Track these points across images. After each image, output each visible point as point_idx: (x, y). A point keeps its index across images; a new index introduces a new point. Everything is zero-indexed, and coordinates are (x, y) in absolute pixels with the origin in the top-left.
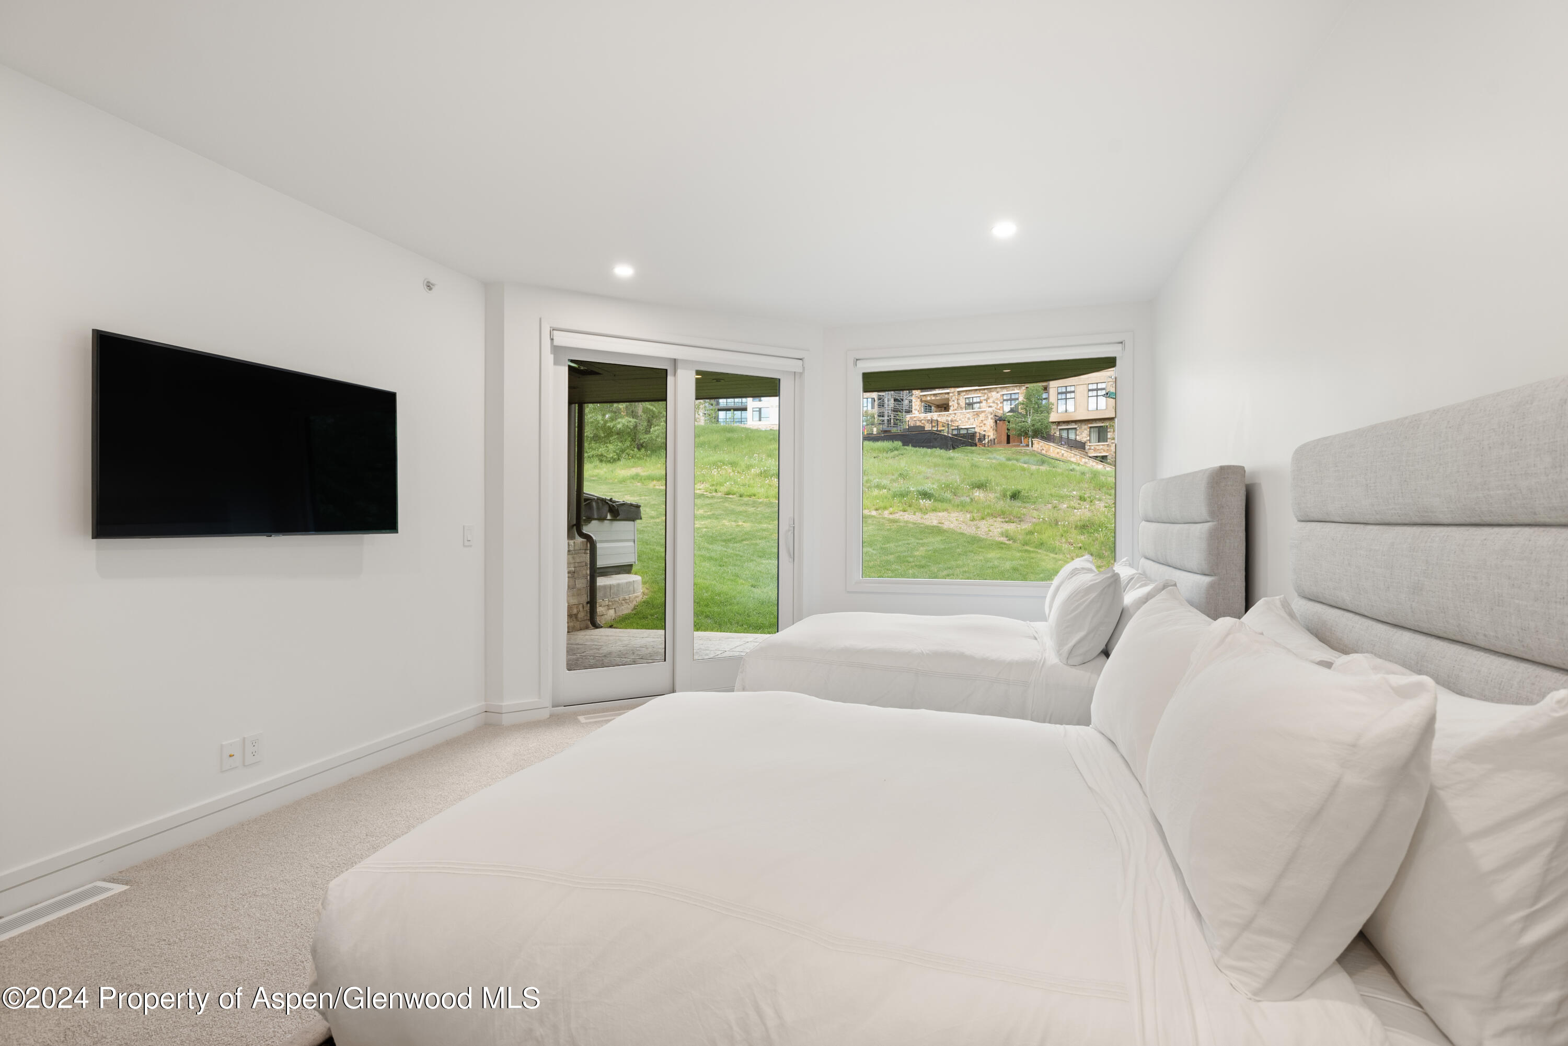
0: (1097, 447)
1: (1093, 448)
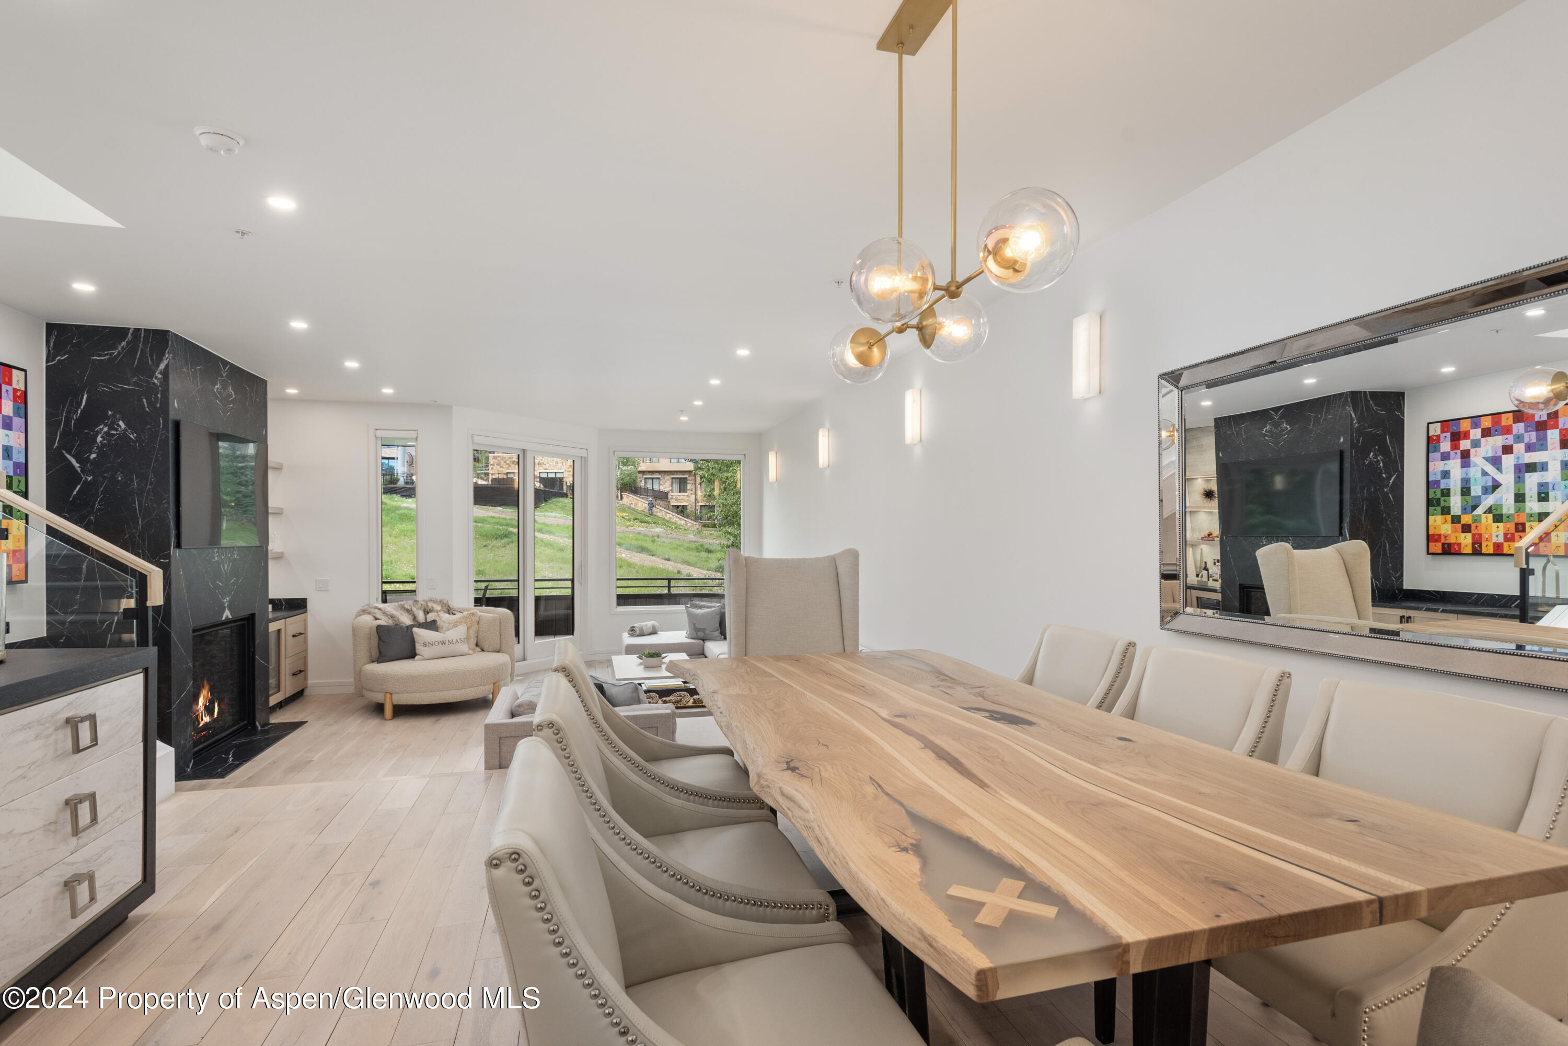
0: (679, 497)
1: (674, 497)
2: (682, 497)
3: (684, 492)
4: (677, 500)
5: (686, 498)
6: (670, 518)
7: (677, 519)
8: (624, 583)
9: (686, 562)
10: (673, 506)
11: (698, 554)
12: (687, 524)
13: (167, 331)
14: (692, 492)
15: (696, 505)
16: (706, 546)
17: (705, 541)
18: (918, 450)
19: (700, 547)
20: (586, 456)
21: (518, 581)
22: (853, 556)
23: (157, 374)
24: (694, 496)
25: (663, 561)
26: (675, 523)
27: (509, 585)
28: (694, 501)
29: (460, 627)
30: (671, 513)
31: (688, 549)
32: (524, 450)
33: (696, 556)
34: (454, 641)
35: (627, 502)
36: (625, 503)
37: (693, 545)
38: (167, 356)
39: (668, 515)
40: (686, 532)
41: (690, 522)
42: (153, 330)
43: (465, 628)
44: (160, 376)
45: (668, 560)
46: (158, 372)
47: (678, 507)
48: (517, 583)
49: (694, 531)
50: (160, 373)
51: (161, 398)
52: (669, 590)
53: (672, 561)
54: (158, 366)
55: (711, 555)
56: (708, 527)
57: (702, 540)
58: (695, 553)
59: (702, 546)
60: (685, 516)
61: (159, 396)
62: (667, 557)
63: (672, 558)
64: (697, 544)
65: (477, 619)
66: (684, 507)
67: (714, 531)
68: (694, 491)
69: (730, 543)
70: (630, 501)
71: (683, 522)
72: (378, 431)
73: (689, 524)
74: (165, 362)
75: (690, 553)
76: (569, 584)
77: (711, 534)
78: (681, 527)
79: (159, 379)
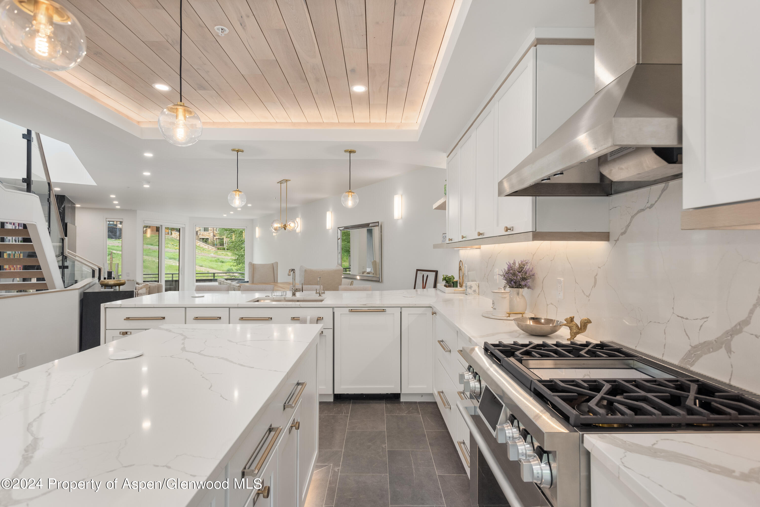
2: (206, 234)
3: (207, 231)
4: (202, 235)
5: (208, 234)
6: (199, 245)
7: (204, 246)
8: (199, 275)
9: (211, 267)
10: (200, 238)
11: (217, 263)
12: (209, 248)
13: (65, 196)
14: (211, 231)
15: (213, 238)
16: (221, 260)
17: (220, 257)
18: (300, 234)
19: (217, 260)
20: (184, 227)
21: (158, 274)
22: (277, 263)
23: (61, 209)
24: (212, 233)
25: (199, 267)
26: (202, 248)
27: (154, 276)
28: (212, 236)
29: (144, 289)
30: (200, 242)
31: (211, 261)
32: (161, 225)
33: (216, 265)
34: (142, 293)
35: (175, 236)
36: (174, 237)
37: (214, 259)
38: (64, 203)
39: (198, 243)
40: (209, 252)
41: (211, 247)
42: (60, 195)
43: (145, 289)
44: (62, 209)
45: (202, 266)
46: (61, 208)
47: (203, 239)
48: (158, 275)
49: (213, 252)
50: (62, 208)
51: (62, 216)
52: (214, 277)
53: (204, 267)
54: (61, 206)
55: (223, 264)
56: (220, 249)
57: (218, 256)
58: (215, 263)
59: (218, 259)
60: (207, 243)
61: (62, 215)
62: (201, 265)
63: (204, 265)
64: (216, 258)
65: (149, 286)
66: (207, 239)
67: (224, 251)
68: (212, 231)
69: (236, 258)
70: (177, 235)
71: (207, 247)
72: (107, 219)
73: (210, 248)
74: (64, 205)
75: (213, 263)
76: (177, 275)
77: (222, 253)
78: (206, 250)
79: (62, 210)
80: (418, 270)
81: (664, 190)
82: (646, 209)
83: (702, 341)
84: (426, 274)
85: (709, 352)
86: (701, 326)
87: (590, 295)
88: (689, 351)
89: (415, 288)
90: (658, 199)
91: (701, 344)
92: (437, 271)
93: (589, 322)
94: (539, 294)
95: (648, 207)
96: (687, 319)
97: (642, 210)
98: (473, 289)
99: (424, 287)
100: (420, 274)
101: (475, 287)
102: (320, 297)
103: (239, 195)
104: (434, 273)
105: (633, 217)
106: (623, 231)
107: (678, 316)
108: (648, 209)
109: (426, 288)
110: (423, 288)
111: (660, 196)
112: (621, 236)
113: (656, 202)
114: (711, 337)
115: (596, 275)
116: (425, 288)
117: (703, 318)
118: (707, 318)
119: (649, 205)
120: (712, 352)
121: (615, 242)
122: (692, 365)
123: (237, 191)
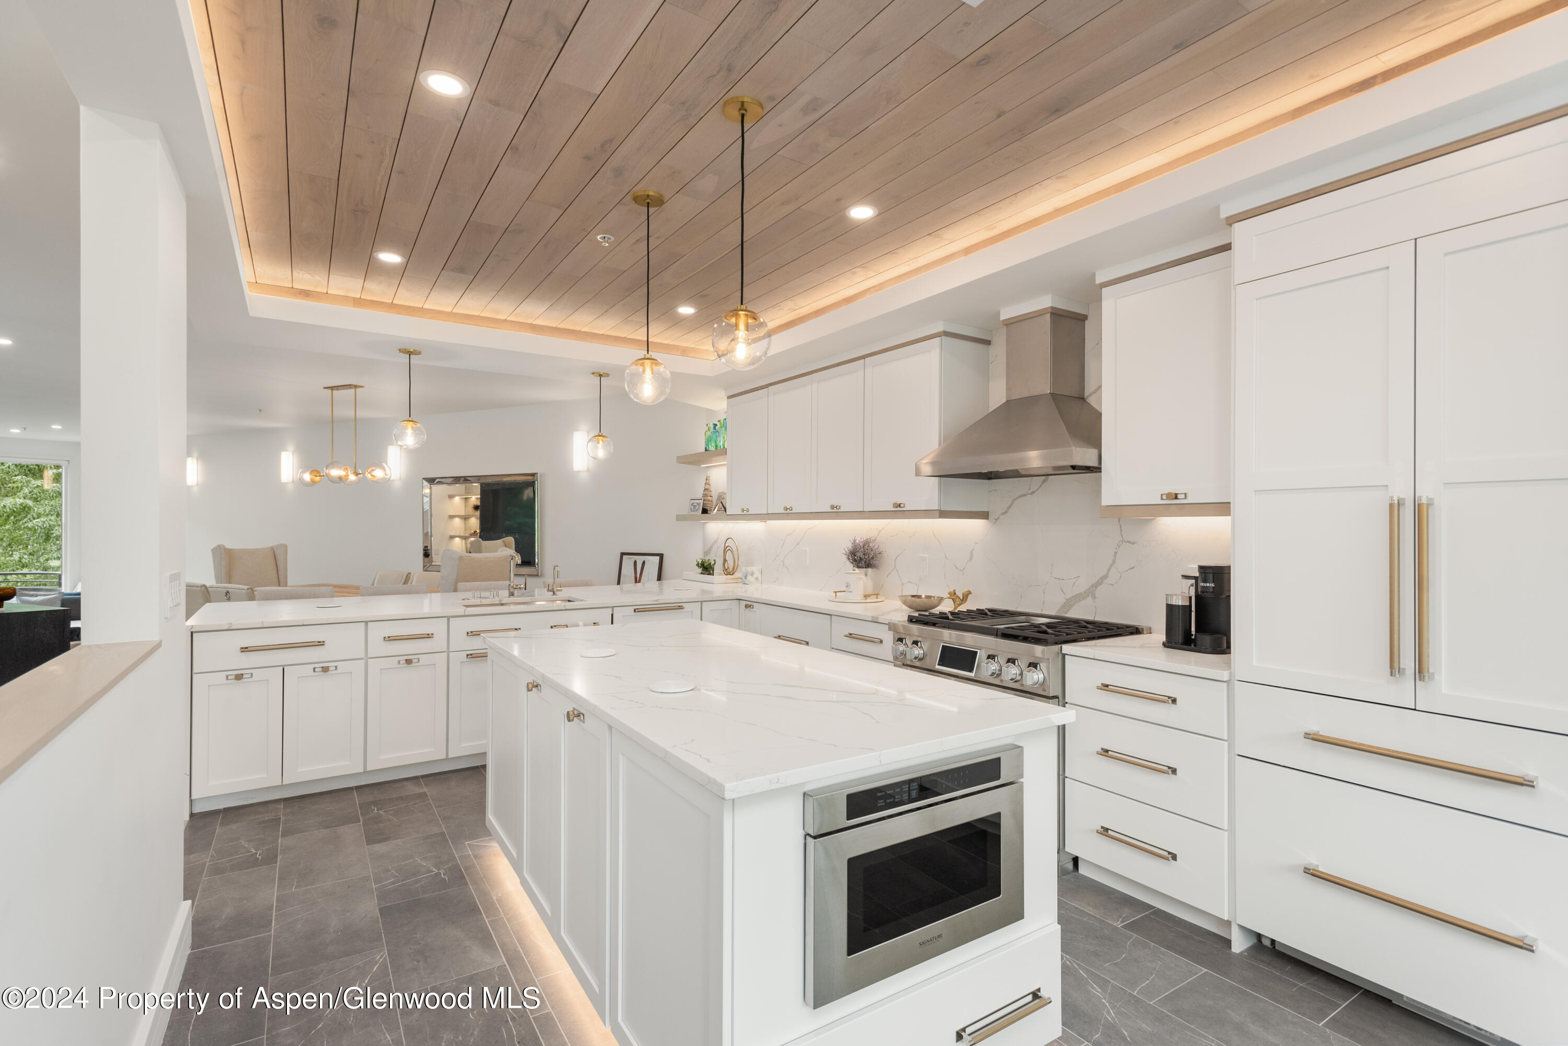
80: (623, 554)
81: (1044, 481)
82: (1028, 494)
83: (1074, 594)
84: (640, 560)
85: (1080, 601)
86: (1074, 583)
87: (964, 569)
88: (1064, 603)
89: (619, 583)
90: (1039, 487)
91: (1074, 596)
92: (663, 554)
93: (970, 593)
94: (890, 573)
95: (1030, 493)
96: (1063, 579)
97: (1025, 495)
98: (755, 576)
99: (637, 580)
100: (628, 562)
101: (757, 574)
102: (555, 596)
103: (413, 428)
104: (658, 557)
105: (1014, 500)
106: (1004, 511)
107: (1055, 578)
108: (1030, 495)
109: (642, 581)
110: (636, 582)
111: (1041, 486)
112: (1001, 516)
113: (1037, 490)
114: (1082, 590)
115: (973, 550)
116: (639, 582)
117: (1075, 578)
118: (1078, 577)
119: (1030, 491)
120: (1083, 600)
121: (995, 520)
122: (1066, 613)
123: (410, 421)
